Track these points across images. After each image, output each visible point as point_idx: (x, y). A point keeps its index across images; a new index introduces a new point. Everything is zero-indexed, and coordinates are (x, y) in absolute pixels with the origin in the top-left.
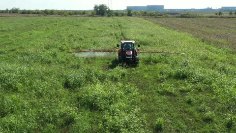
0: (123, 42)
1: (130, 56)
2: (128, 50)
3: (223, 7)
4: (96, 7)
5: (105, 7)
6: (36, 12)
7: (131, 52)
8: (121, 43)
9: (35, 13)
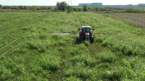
0: (83, 27)
1: (88, 36)
2: (87, 32)
3: (139, 4)
4: (58, 4)
5: (65, 3)
6: (14, 7)
7: (89, 33)
8: (82, 27)
9: (12, 8)
